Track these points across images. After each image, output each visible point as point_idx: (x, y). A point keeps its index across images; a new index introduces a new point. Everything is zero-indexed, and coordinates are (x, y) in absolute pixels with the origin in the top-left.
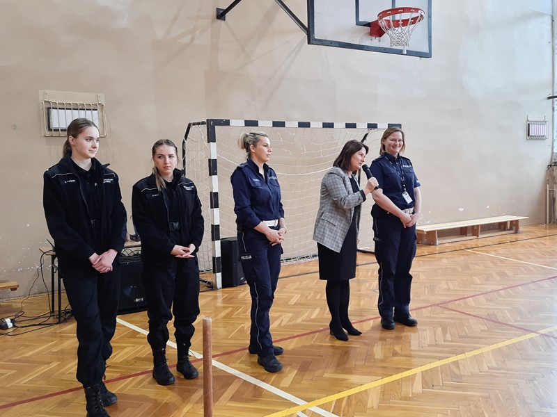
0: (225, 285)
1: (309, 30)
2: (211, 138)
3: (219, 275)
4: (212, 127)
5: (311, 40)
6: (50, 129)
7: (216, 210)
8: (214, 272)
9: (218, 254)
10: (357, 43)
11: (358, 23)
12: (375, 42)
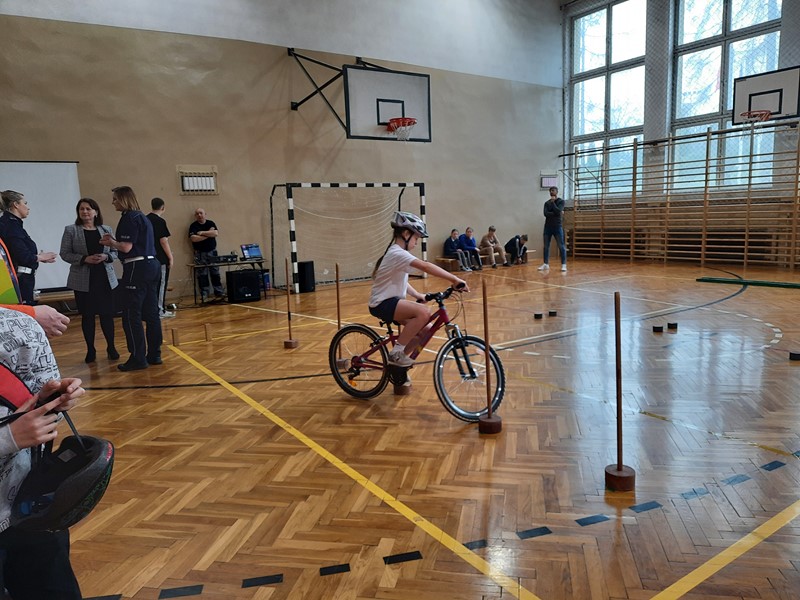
0: (301, 291)
1: (347, 129)
2: (290, 195)
3: (297, 285)
4: (290, 189)
5: (349, 136)
6: (184, 190)
7: (294, 243)
8: (294, 283)
9: (296, 271)
10: (378, 136)
11: (379, 124)
12: (391, 135)
